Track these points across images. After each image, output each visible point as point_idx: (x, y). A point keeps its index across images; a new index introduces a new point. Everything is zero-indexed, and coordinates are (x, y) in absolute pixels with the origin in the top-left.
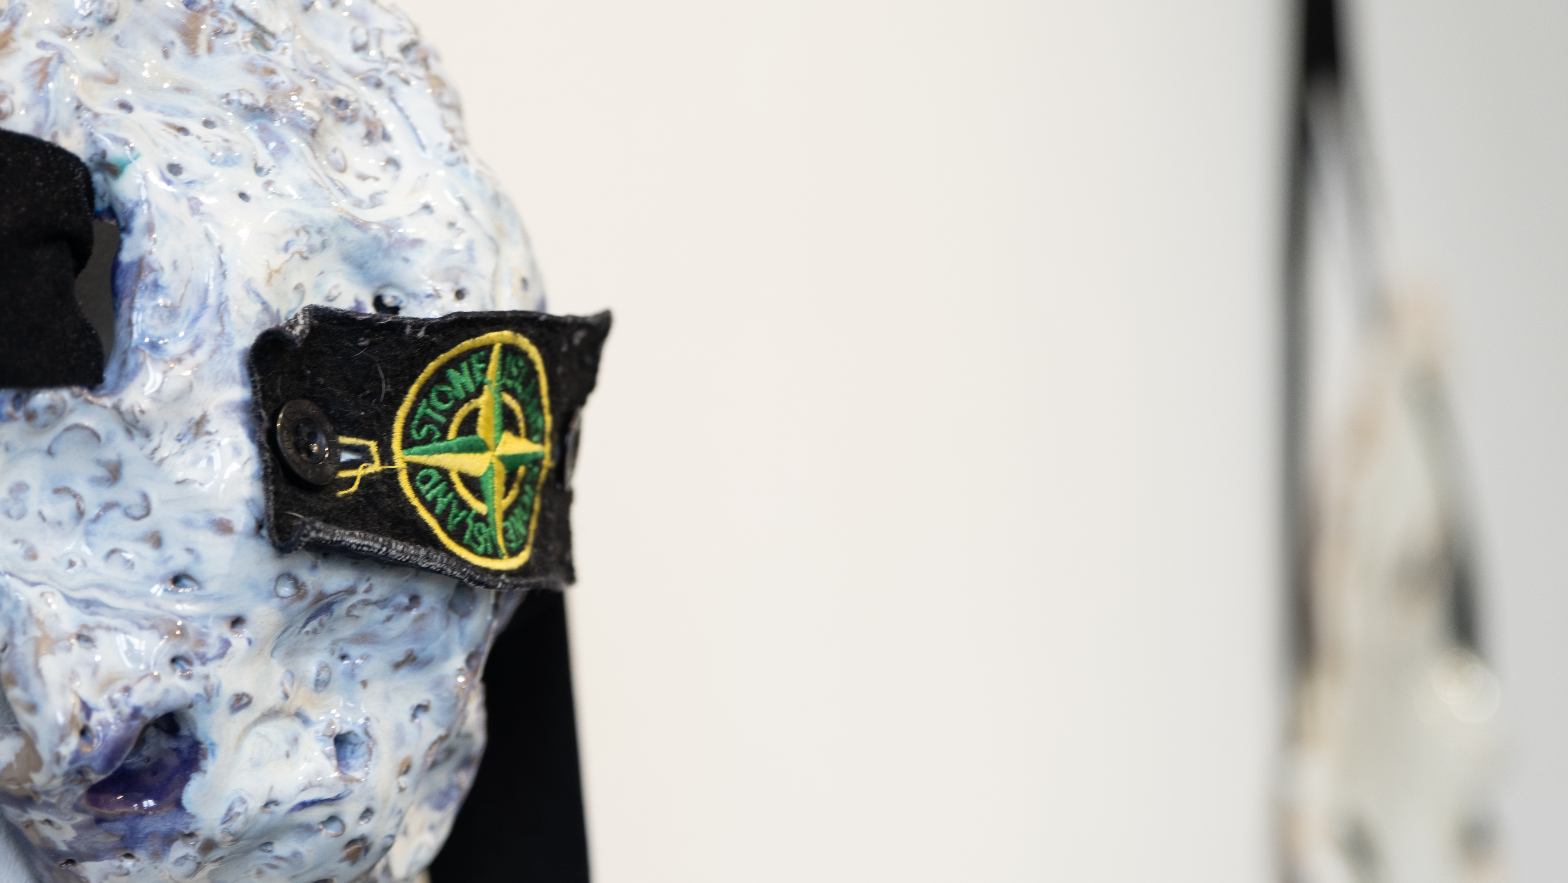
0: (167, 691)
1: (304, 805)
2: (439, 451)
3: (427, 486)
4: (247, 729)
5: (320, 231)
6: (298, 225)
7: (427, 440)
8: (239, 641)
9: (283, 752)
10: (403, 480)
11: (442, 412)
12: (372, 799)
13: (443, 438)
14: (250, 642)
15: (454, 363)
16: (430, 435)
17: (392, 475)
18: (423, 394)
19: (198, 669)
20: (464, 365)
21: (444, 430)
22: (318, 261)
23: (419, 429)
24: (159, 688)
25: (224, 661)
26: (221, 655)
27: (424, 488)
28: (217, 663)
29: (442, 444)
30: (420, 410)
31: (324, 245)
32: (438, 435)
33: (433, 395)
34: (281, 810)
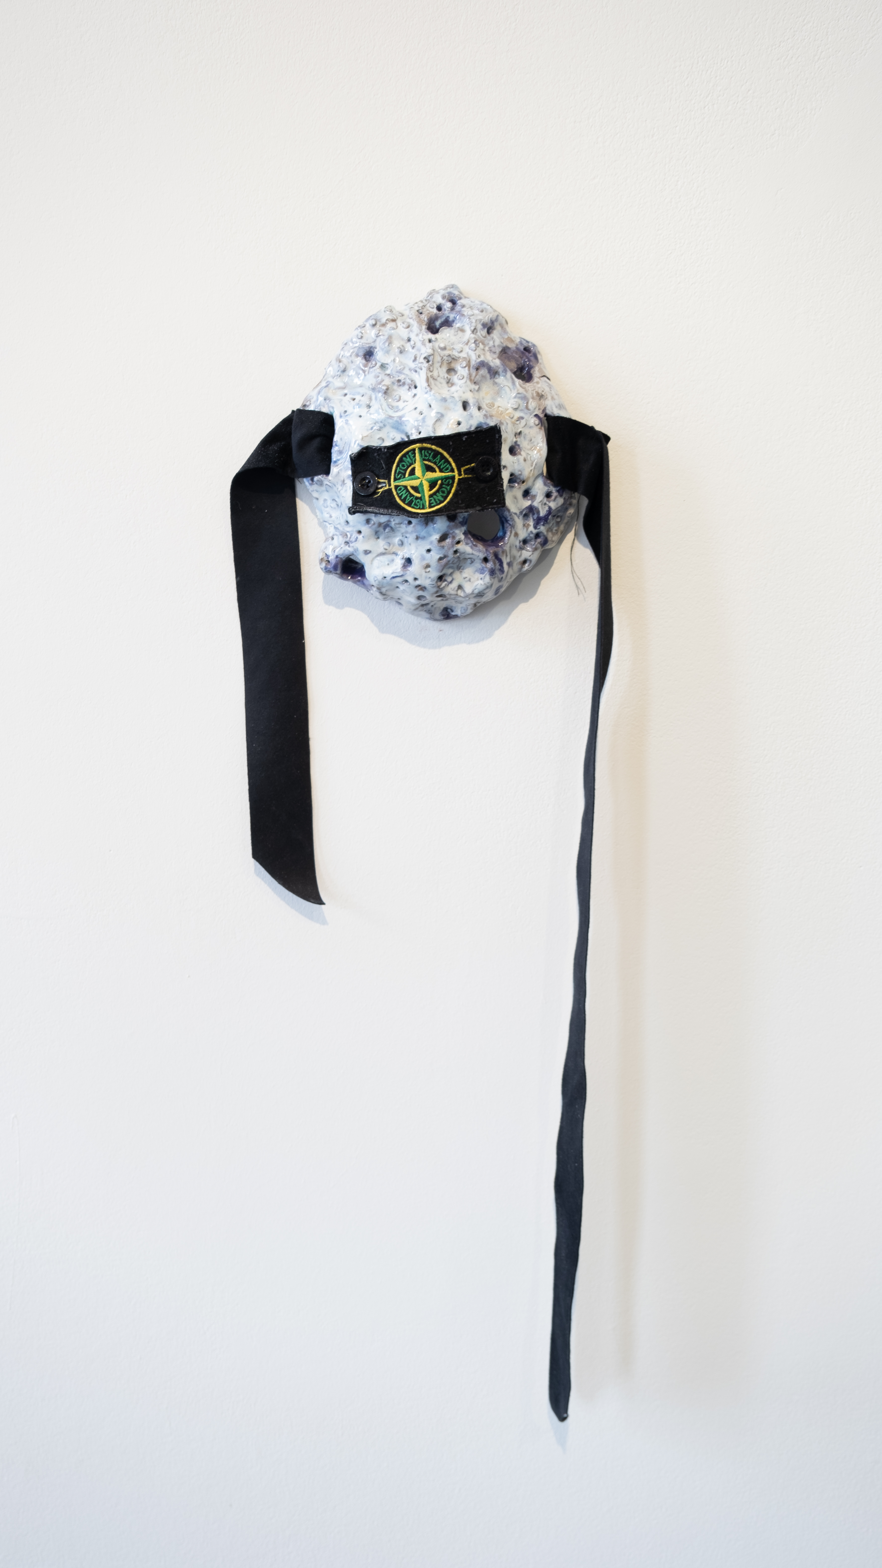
0: (344, 551)
1: (394, 577)
2: (403, 481)
3: (400, 491)
4: (373, 559)
5: (381, 422)
6: (375, 422)
7: (399, 479)
8: (360, 537)
9: (387, 563)
10: (394, 490)
11: (403, 470)
12: (415, 575)
13: (404, 477)
14: (363, 537)
15: (404, 455)
16: (401, 476)
17: (390, 490)
18: (398, 466)
19: (351, 545)
20: (407, 456)
21: (404, 475)
22: (385, 430)
23: (398, 475)
24: (342, 550)
25: (357, 542)
26: (356, 541)
27: (399, 492)
28: (355, 543)
29: (404, 479)
30: (398, 471)
31: (385, 426)
32: (403, 477)
33: (400, 465)
34: (388, 578)
